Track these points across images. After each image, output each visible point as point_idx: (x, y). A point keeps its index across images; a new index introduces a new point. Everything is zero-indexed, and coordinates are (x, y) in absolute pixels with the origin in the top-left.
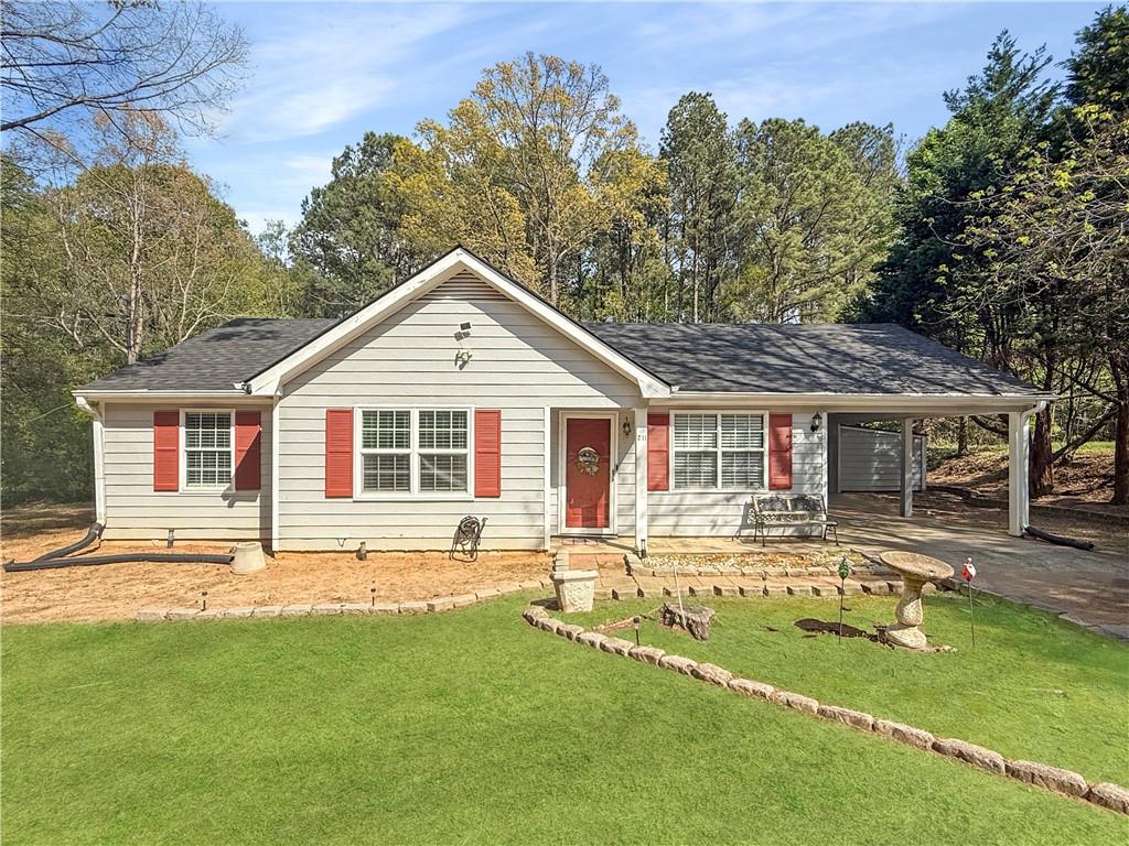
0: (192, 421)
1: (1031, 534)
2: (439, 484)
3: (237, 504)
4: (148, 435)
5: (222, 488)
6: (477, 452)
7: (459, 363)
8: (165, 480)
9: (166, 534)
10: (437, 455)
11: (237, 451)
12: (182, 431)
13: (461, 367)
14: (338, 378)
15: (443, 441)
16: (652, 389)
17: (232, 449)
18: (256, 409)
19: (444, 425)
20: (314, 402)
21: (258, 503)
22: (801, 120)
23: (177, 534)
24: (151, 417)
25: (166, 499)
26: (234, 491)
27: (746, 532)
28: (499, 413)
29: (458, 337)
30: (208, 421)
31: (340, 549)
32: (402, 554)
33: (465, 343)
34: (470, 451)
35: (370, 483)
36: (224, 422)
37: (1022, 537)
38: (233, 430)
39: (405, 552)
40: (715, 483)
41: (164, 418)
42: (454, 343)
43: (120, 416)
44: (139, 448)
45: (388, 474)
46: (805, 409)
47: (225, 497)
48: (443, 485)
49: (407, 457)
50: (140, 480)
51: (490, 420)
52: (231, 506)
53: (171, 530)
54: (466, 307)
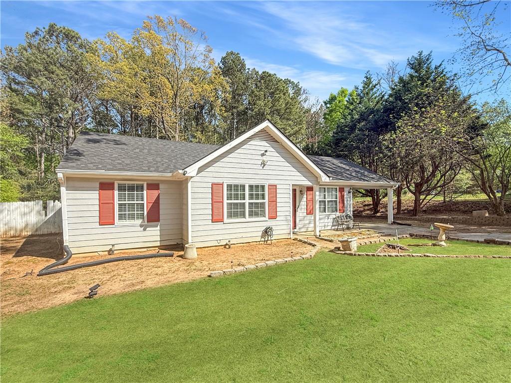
0: (121, 188)
1: (394, 223)
2: (255, 215)
3: (148, 229)
4: (95, 195)
5: (139, 221)
6: (269, 201)
7: (262, 166)
8: (106, 219)
9: (108, 248)
10: (255, 203)
11: (147, 203)
12: (116, 193)
13: (263, 167)
14: (217, 169)
15: (257, 197)
16: (325, 179)
17: (145, 202)
18: (157, 182)
19: (257, 190)
20: (206, 180)
21: (158, 228)
22: (275, 74)
23: (116, 247)
24: (97, 185)
25: (107, 229)
26: (146, 223)
27: (333, 228)
28: (276, 186)
29: (263, 155)
30: (131, 188)
31: (218, 245)
32: (242, 245)
33: (264, 158)
34: (266, 200)
35: (230, 215)
36: (140, 188)
37: (392, 224)
38: (145, 192)
39: (243, 243)
40: (325, 211)
41: (106, 186)
42: (260, 157)
43: (77, 184)
44: (90, 202)
45: (237, 211)
46: (348, 186)
47: (141, 226)
48: (257, 214)
49: (244, 204)
50: (91, 219)
51: (273, 188)
52: (145, 230)
53: (113, 245)
54: (265, 143)
